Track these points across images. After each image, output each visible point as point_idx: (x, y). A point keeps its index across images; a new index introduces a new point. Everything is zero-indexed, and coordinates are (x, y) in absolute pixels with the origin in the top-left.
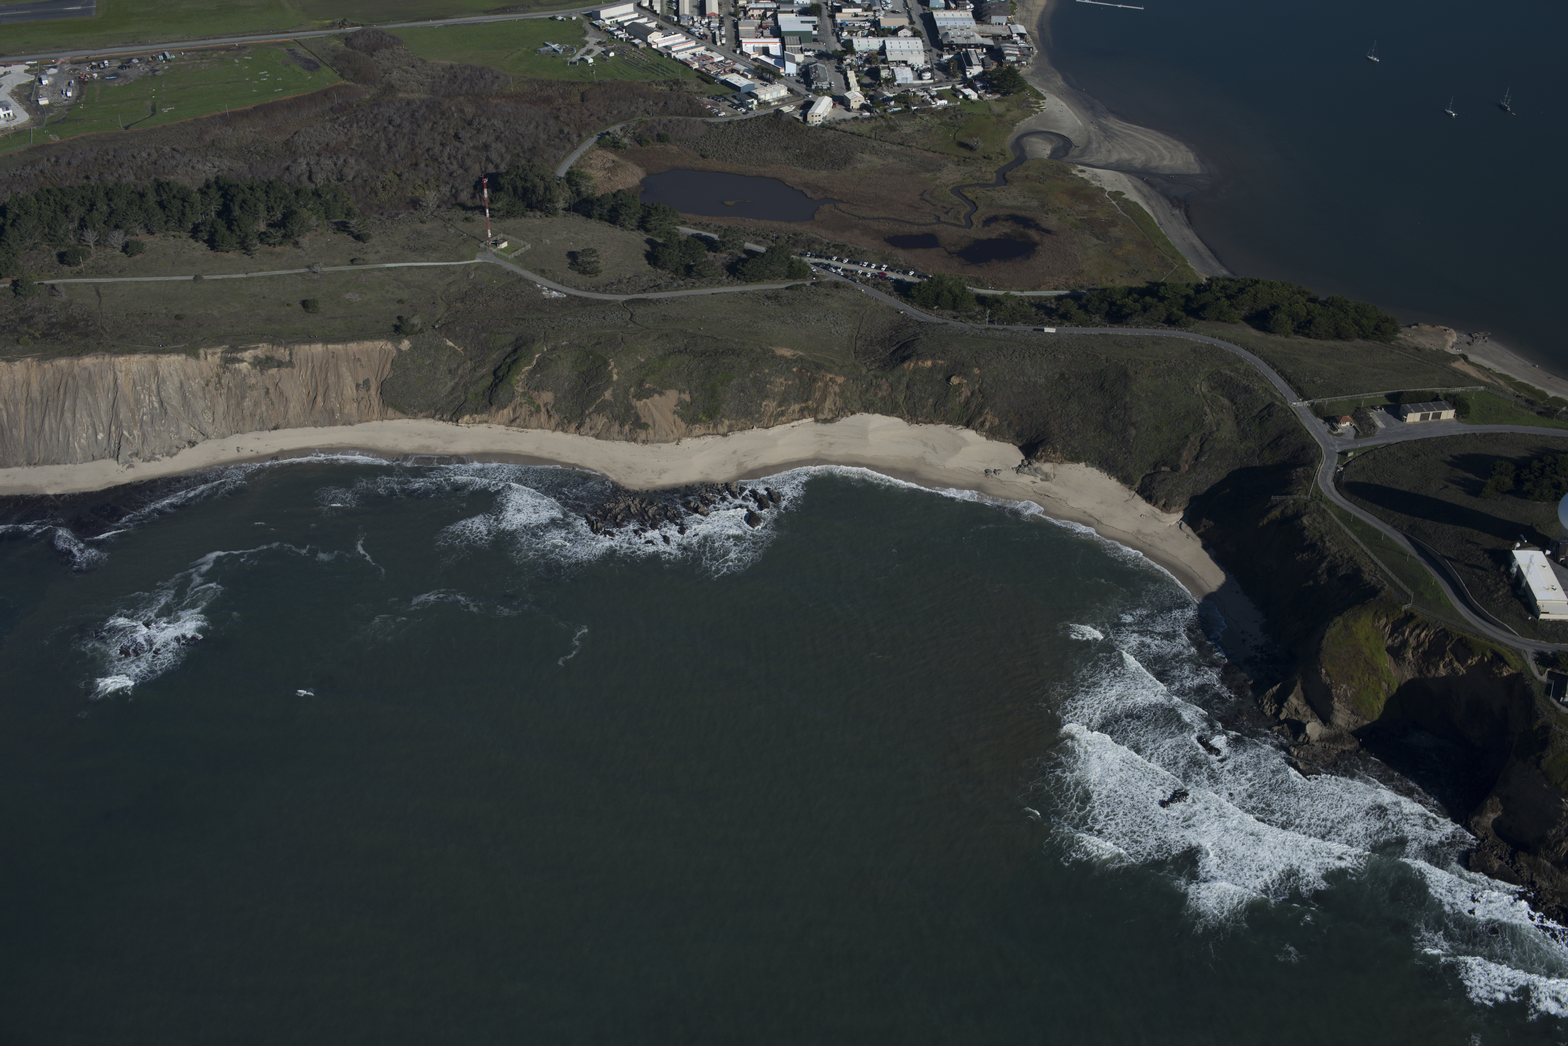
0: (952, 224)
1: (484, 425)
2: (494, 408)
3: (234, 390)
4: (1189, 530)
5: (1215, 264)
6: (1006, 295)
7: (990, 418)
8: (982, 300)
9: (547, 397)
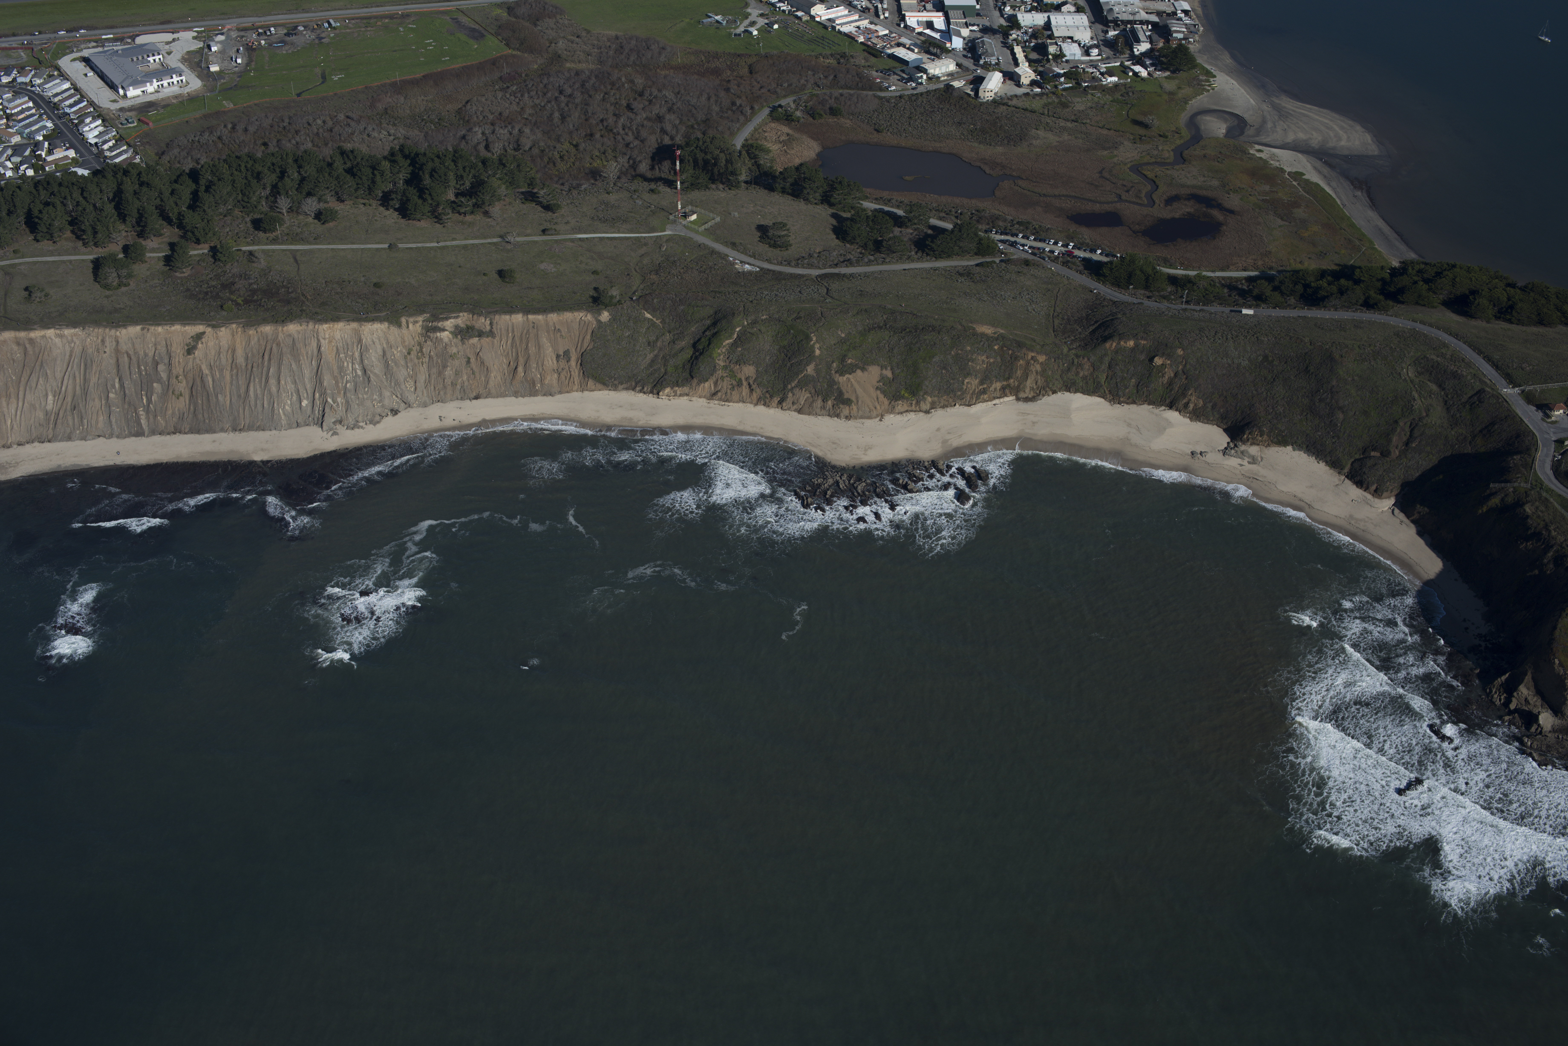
0: (1134, 203)
1: (685, 398)
2: (695, 381)
3: (435, 358)
4: (1402, 516)
5: (1403, 247)
6: (1198, 276)
7: (1194, 400)
8: (1173, 280)
9: (749, 371)
